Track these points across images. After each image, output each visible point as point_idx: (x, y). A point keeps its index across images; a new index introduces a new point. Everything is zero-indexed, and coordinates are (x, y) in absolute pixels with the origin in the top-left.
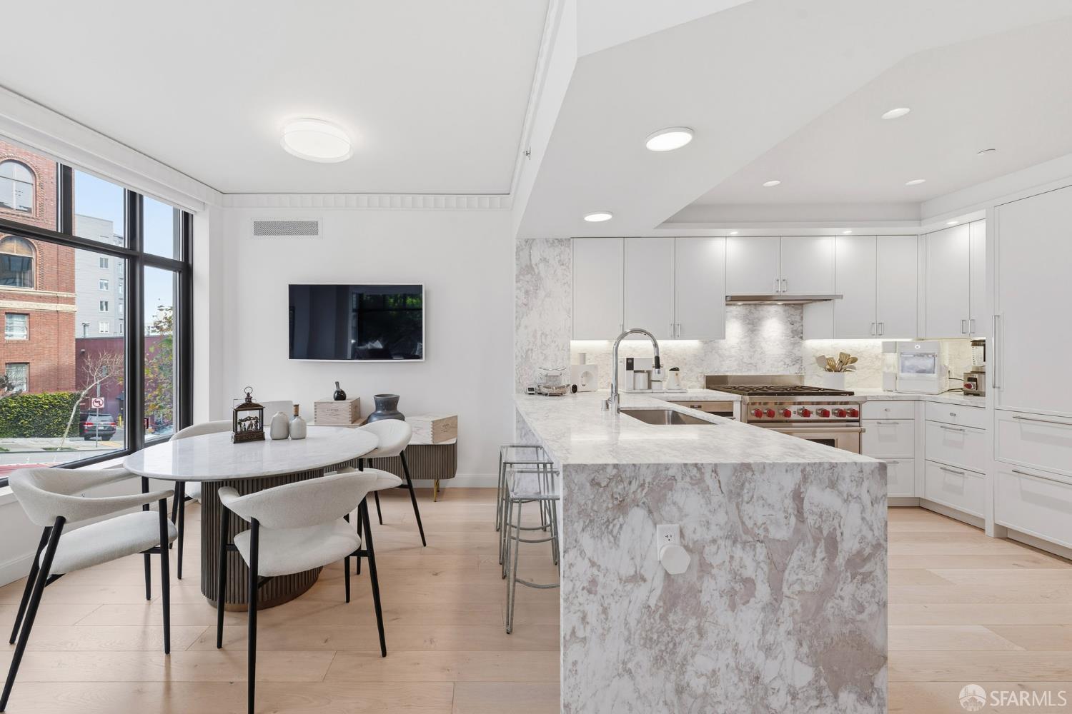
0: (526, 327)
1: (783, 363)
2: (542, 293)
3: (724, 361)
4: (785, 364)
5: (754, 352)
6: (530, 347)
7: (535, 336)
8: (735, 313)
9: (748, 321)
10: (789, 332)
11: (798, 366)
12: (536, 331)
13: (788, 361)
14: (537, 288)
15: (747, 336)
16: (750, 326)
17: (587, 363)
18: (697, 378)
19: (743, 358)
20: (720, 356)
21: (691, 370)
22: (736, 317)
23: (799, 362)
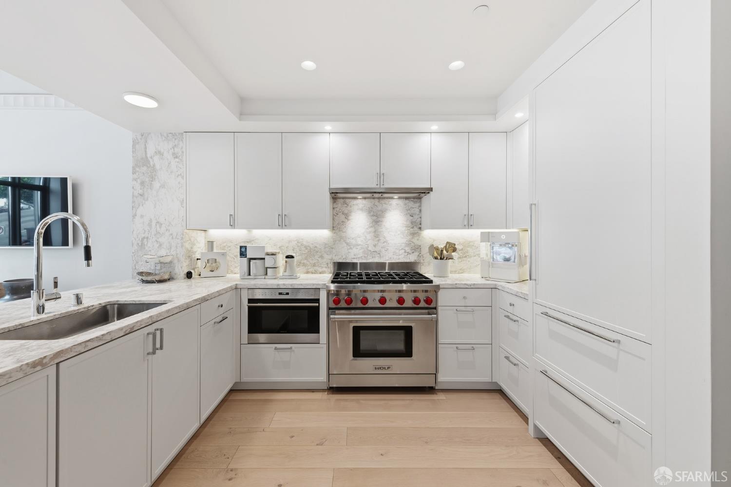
0: (142, 216)
1: (403, 251)
2: (156, 185)
3: (351, 248)
4: (405, 252)
5: (378, 241)
6: (146, 235)
7: (150, 225)
8: (361, 206)
9: (372, 214)
10: (409, 223)
11: (417, 254)
12: (151, 220)
13: (408, 249)
14: (152, 179)
15: (372, 227)
16: (375, 218)
17: (215, 250)
18: (327, 264)
19: (368, 247)
20: (347, 244)
21: (322, 257)
22: (362, 210)
23: (419, 250)
